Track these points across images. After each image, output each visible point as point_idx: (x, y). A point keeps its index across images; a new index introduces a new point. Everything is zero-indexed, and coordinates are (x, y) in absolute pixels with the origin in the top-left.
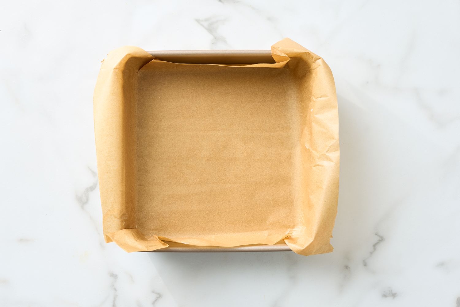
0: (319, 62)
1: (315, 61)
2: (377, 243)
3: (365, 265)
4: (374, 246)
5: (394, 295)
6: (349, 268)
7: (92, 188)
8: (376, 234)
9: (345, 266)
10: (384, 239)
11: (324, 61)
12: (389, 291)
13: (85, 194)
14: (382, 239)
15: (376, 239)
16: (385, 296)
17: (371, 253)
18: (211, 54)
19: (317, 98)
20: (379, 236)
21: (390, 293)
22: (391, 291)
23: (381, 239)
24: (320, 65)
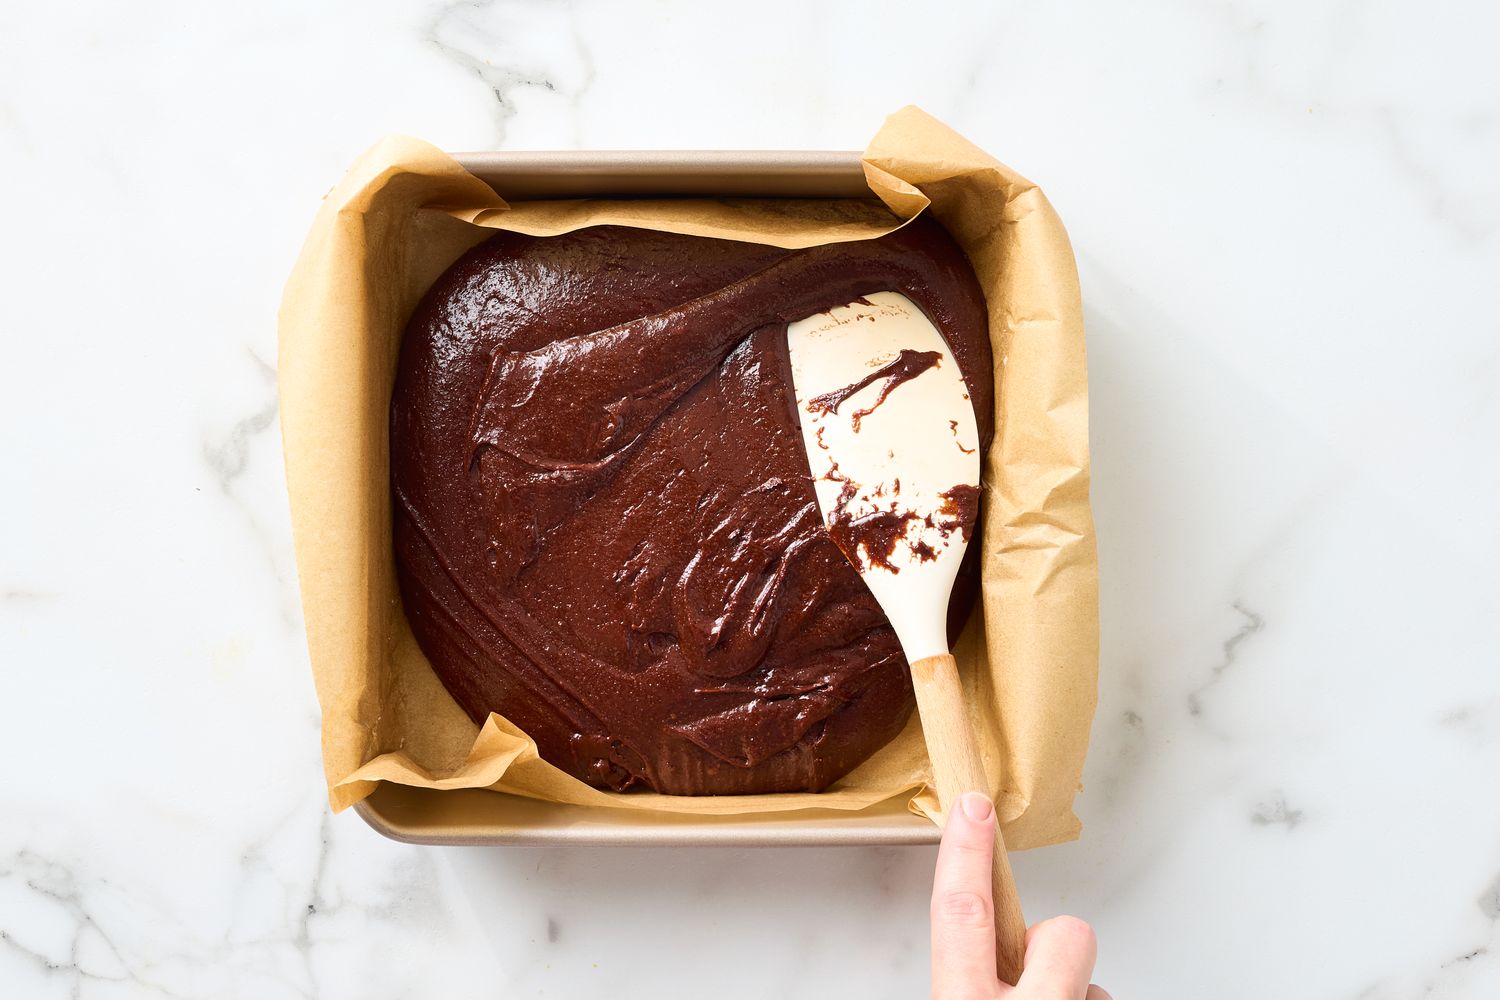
0: (1028, 199)
1: (1015, 195)
2: (1240, 637)
3: (1195, 710)
4: (1230, 646)
5: (1292, 818)
6: (1140, 719)
7: (260, 423)
8: (1236, 607)
9: (1126, 714)
10: (1263, 625)
11: (1043, 199)
12: (1277, 804)
13: (235, 441)
14: (1254, 624)
15: (1234, 622)
16: (1260, 819)
17: (1218, 671)
18: (670, 165)
19: (1018, 322)
20: (1245, 612)
21: (1277, 812)
22: (1284, 803)
23: (1252, 623)
24: (1030, 211)
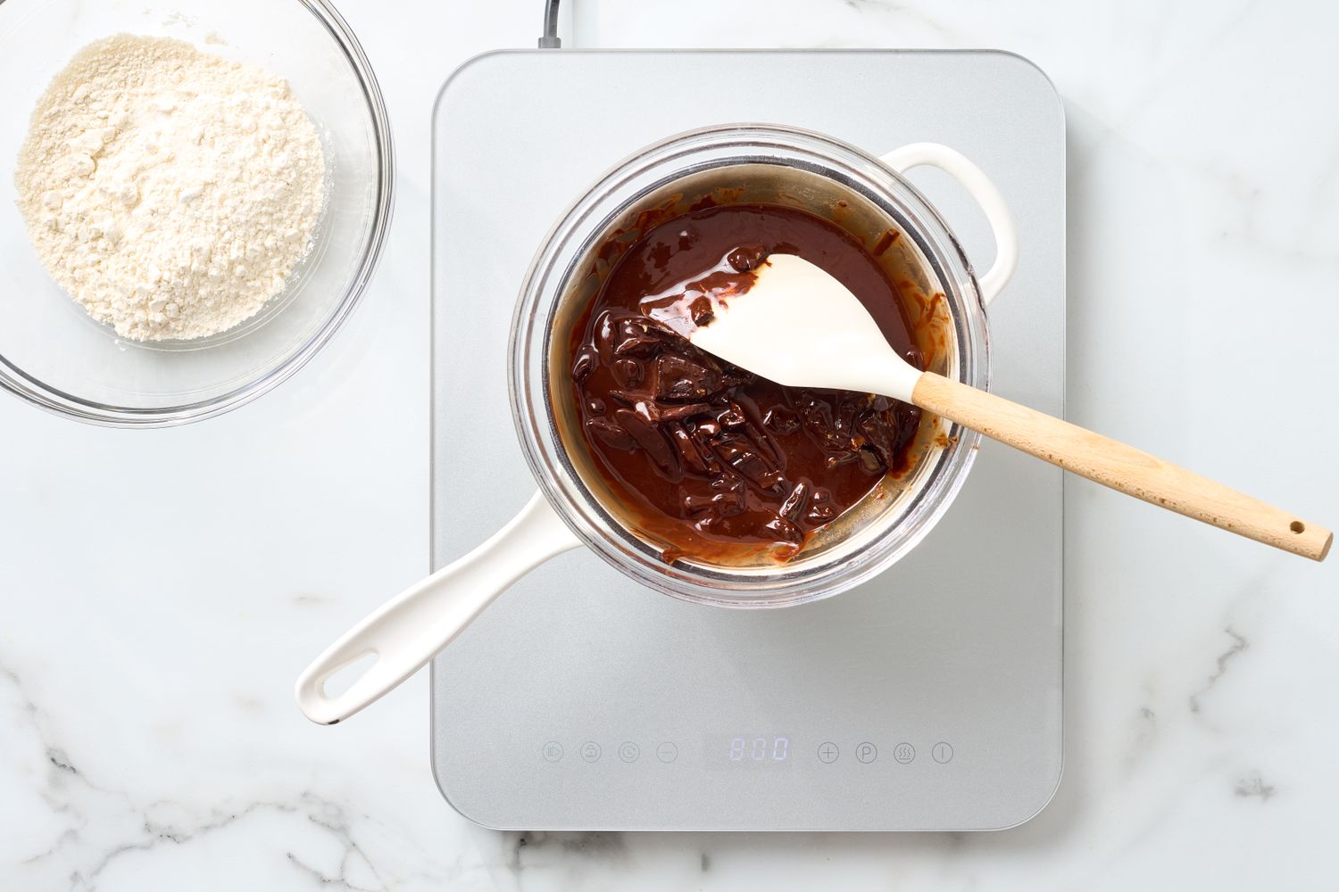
2: (1229, 654)
3: (1195, 708)
4: (1222, 661)
5: (1266, 792)
6: (1153, 714)
8: (1228, 631)
9: (1143, 710)
10: (1248, 645)
12: (1255, 781)
14: (1241, 645)
15: (1225, 644)
16: (1242, 792)
17: (1213, 679)
20: (1234, 635)
21: (1255, 787)
22: (1260, 780)
23: (1239, 644)
